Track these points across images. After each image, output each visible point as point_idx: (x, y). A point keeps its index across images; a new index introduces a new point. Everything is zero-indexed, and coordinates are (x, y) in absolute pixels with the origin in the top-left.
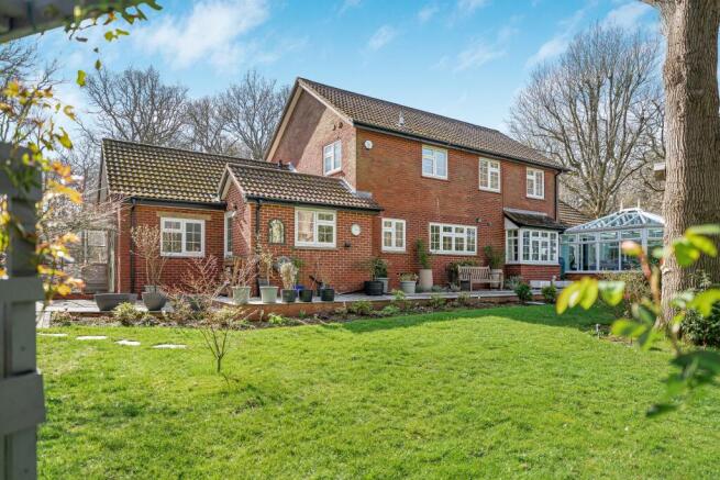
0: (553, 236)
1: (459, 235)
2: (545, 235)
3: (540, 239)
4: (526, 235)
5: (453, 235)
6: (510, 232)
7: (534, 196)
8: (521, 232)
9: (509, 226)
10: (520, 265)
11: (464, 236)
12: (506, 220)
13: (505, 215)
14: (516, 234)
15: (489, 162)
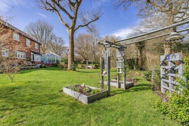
0: (40, 56)
1: (21, 54)
2: (39, 56)
3: (38, 57)
4: (36, 56)
5: (20, 54)
6: (32, 55)
7: (36, 48)
8: (35, 55)
9: (32, 53)
10: (35, 62)
11: (23, 55)
12: (31, 52)
13: (31, 51)
14: (34, 55)
15: (28, 40)
